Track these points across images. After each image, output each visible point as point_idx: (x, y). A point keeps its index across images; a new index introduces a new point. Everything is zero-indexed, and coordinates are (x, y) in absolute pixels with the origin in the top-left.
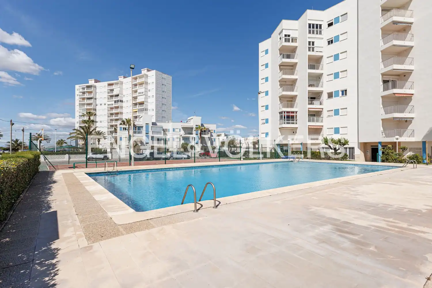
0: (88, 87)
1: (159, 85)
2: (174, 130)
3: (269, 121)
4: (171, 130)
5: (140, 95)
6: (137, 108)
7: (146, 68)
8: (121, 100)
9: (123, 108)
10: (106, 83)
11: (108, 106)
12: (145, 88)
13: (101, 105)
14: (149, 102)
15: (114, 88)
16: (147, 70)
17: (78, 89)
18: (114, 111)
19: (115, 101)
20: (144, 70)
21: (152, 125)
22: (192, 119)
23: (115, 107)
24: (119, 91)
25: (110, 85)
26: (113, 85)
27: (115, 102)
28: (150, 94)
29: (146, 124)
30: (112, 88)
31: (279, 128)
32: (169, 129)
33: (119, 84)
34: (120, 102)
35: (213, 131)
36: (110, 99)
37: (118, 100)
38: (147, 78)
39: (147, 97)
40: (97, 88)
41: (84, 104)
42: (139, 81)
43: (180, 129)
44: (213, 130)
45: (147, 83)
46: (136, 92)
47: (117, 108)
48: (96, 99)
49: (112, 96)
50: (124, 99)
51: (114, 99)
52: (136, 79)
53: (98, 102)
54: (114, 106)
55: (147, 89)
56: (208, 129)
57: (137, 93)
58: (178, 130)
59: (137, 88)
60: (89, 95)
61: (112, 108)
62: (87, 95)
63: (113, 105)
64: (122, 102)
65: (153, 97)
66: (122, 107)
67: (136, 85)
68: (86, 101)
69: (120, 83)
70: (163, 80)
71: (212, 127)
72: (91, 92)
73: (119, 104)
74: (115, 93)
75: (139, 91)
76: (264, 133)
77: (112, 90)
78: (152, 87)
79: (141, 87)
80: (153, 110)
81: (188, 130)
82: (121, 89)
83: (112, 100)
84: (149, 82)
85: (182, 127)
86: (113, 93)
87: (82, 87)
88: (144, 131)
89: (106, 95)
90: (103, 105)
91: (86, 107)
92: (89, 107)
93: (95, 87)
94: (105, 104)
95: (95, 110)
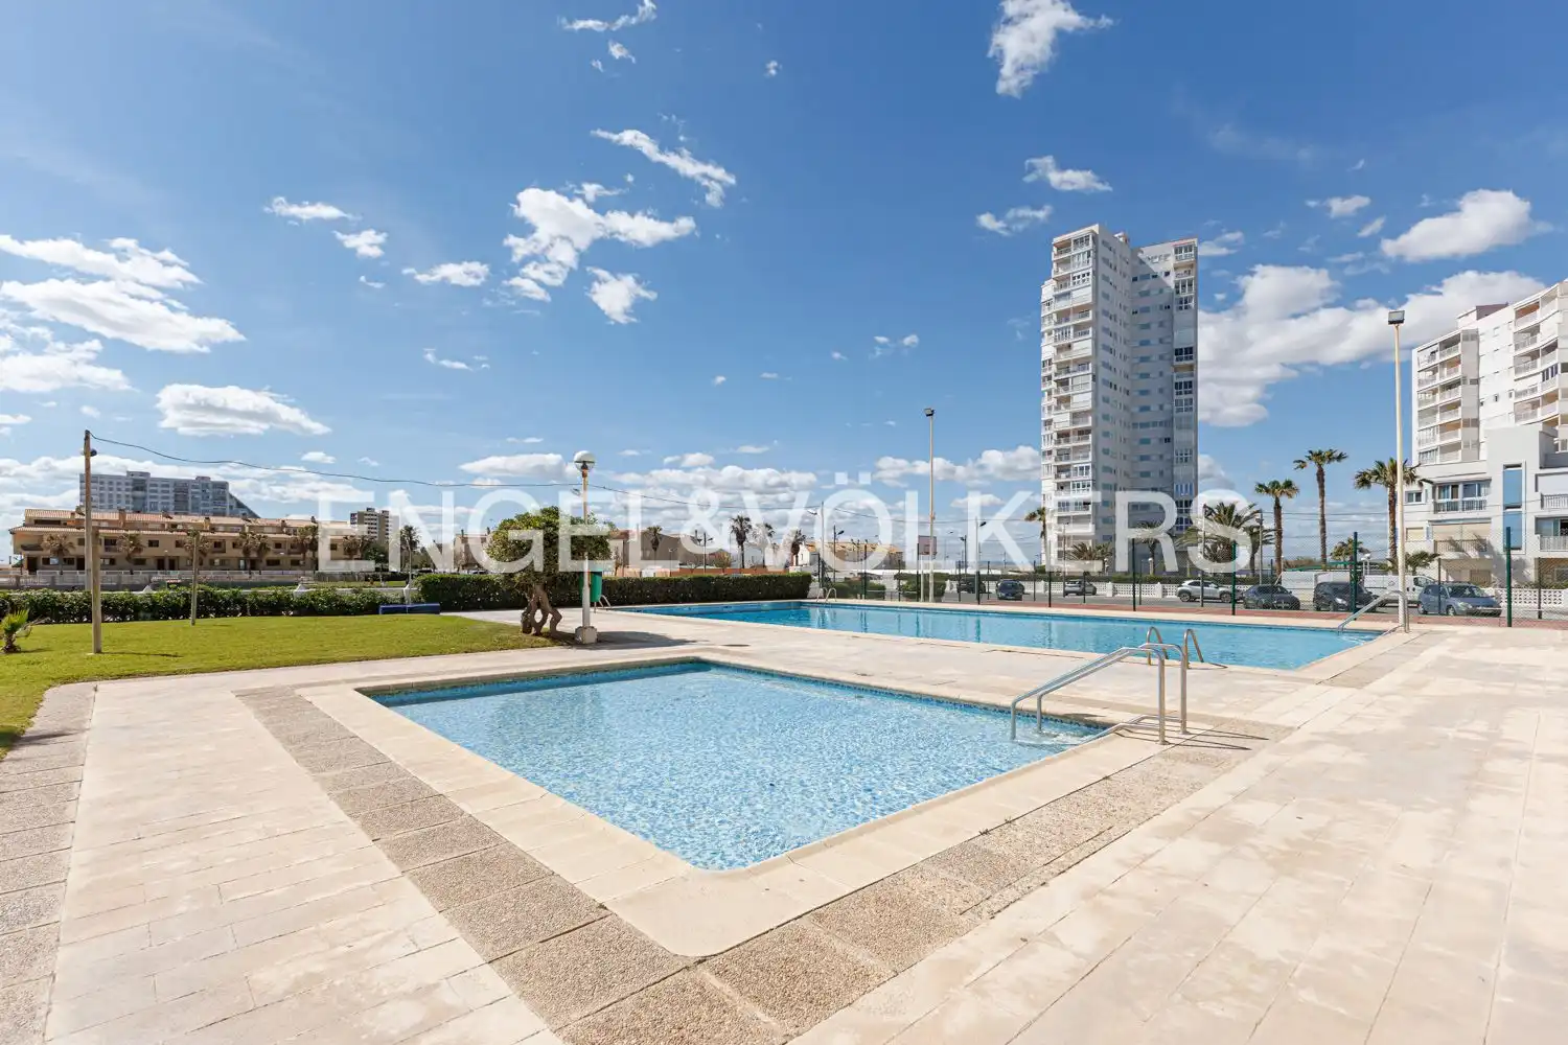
10: (1508, 313)
11: (1522, 398)
13: (1496, 398)
15: (1538, 320)
19: (1543, 372)
21: (1542, 467)
23: (1543, 397)
24: (1556, 329)
25: (1524, 312)
26: (1538, 307)
29: (1509, 466)
30: (1532, 323)
33: (1556, 296)
36: (1527, 369)
37: (1556, 366)
40: (1481, 338)
41: (1434, 412)
47: (1551, 398)
48: (1476, 382)
49: (1534, 355)
51: (1543, 364)
53: (1485, 391)
54: (1539, 393)
60: (1451, 373)
61: (1532, 406)
62: (1443, 376)
63: (1533, 390)
68: (1440, 400)
69: (1562, 294)
72: (1456, 361)
73: (1559, 381)
74: (1542, 340)
77: (1534, 330)
83: (1532, 372)
86: (1535, 341)
87: (1430, 350)
88: (1494, 497)
89: (1508, 357)
90: (1504, 398)
91: (1439, 419)
92: (1449, 418)
93: (1474, 336)
94: (1511, 396)
95: (1476, 423)
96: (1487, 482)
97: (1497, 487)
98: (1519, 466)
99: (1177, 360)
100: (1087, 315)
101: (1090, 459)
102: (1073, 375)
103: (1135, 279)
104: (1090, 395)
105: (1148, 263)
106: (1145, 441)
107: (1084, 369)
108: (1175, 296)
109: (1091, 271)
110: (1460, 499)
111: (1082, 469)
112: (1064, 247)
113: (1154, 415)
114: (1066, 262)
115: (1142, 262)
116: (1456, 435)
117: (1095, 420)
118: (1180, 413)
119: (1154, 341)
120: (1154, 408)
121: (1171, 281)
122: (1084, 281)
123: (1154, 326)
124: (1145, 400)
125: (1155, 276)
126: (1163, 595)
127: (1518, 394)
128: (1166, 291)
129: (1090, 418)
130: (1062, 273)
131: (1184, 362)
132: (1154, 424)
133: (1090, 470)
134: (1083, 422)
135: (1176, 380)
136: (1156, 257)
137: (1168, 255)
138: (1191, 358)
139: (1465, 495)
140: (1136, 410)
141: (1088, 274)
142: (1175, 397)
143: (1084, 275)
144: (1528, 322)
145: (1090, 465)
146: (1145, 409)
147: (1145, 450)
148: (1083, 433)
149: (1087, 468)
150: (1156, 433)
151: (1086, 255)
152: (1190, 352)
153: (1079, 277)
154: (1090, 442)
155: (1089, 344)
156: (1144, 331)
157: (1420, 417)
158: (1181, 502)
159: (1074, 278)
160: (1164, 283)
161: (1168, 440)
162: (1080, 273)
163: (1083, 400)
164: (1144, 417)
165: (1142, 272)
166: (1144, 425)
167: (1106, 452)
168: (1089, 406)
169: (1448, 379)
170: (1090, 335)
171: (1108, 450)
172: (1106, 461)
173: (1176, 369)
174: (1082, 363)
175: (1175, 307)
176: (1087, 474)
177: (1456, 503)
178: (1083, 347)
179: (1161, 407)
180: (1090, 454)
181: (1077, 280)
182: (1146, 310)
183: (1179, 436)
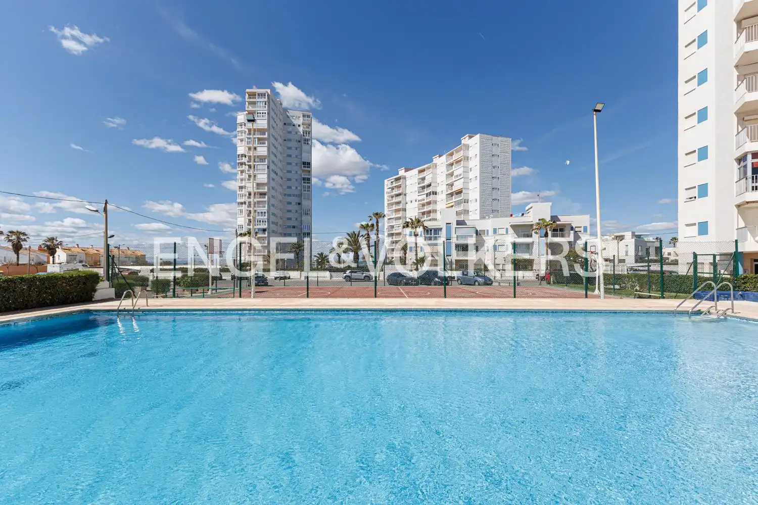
0: (398, 179)
1: (486, 157)
2: (495, 231)
3: (711, 190)
4: (491, 232)
5: (458, 179)
6: (454, 200)
7: (467, 135)
8: (434, 191)
9: (438, 203)
10: (415, 171)
11: (420, 203)
12: (464, 167)
13: (411, 202)
14: (470, 188)
15: (425, 175)
16: (469, 136)
17: (387, 183)
18: (426, 209)
20: (465, 138)
21: (457, 225)
22: (531, 208)
23: (426, 203)
24: (431, 179)
25: (421, 171)
26: (426, 170)
27: (427, 195)
28: (471, 175)
29: (447, 224)
31: (738, 206)
32: (488, 231)
33: (431, 167)
34: (433, 194)
35: (582, 229)
36: (421, 192)
38: (468, 149)
39: (467, 180)
40: (407, 179)
41: (392, 204)
42: (456, 157)
43: (507, 229)
44: (581, 227)
45: (468, 157)
46: (452, 174)
47: (429, 203)
48: (405, 195)
49: (423, 188)
50: (438, 190)
51: (426, 191)
52: (452, 155)
53: (408, 199)
54: (425, 201)
55: (468, 167)
56: (570, 224)
57: (453, 176)
58: (504, 231)
59: (454, 169)
60: (398, 190)
61: (423, 205)
62: (395, 191)
63: (423, 200)
64: (436, 194)
65: (476, 179)
66: (435, 202)
67: (452, 164)
68: (395, 200)
69: (433, 167)
70: (494, 148)
71: (578, 220)
72: (400, 186)
73: (432, 198)
74: (426, 182)
75: (455, 174)
76: (695, 224)
77: (423, 179)
78: (475, 163)
79: (458, 166)
80: (476, 201)
81: (523, 230)
82: (435, 174)
83: (423, 193)
84: (470, 156)
85: (510, 224)
86: (424, 182)
87: (391, 181)
88: (443, 235)
89: (416, 187)
90: (414, 201)
91: (394, 207)
92: (398, 207)
93: (405, 178)
94: (416, 201)
95: (405, 210)
96: (441, 229)
97: (444, 231)
98: (450, 224)
99: (304, 167)
100: (265, 134)
101: (266, 208)
102: (257, 164)
103: (285, 124)
104: (266, 176)
105: (291, 118)
106: (290, 203)
107: (263, 162)
108: (303, 137)
109: (266, 112)
110: (433, 235)
111: (262, 212)
112: (252, 95)
113: (293, 191)
114: (254, 103)
115: (288, 117)
116: (400, 214)
117: (269, 189)
118: (305, 192)
119: (294, 156)
120: (294, 188)
121: (301, 129)
122: (263, 116)
123: (294, 149)
124: (289, 183)
125: (294, 125)
126: (331, 278)
127: (419, 201)
128: (299, 133)
129: (266, 187)
130: (251, 108)
131: (307, 169)
132: (294, 195)
133: (266, 214)
134: (263, 189)
135: (303, 176)
136: (294, 116)
137: (299, 117)
138: (309, 167)
139: (434, 234)
140: (285, 187)
141: (265, 113)
142: (303, 184)
143: (263, 113)
144: (422, 176)
145: (266, 211)
146: (290, 187)
147: (289, 207)
148: (262, 194)
149: (265, 213)
150: (294, 200)
151: (264, 103)
152: (308, 164)
153: (260, 113)
154: (266, 199)
155: (266, 149)
156: (288, 150)
157: (388, 206)
158: (305, 233)
159: (258, 113)
160: (297, 129)
161: (299, 204)
162: (261, 112)
163: (263, 177)
164: (289, 191)
165: (289, 122)
166: (289, 195)
167: (273, 205)
168: (266, 181)
169: (397, 193)
170: (266, 145)
171: (274, 205)
172: (273, 210)
173: (303, 171)
174: (262, 159)
175: (303, 142)
176: (265, 216)
177: (431, 237)
178: (263, 150)
179: (296, 188)
180: (266, 205)
181: (259, 115)
182: (290, 140)
183: (305, 203)
